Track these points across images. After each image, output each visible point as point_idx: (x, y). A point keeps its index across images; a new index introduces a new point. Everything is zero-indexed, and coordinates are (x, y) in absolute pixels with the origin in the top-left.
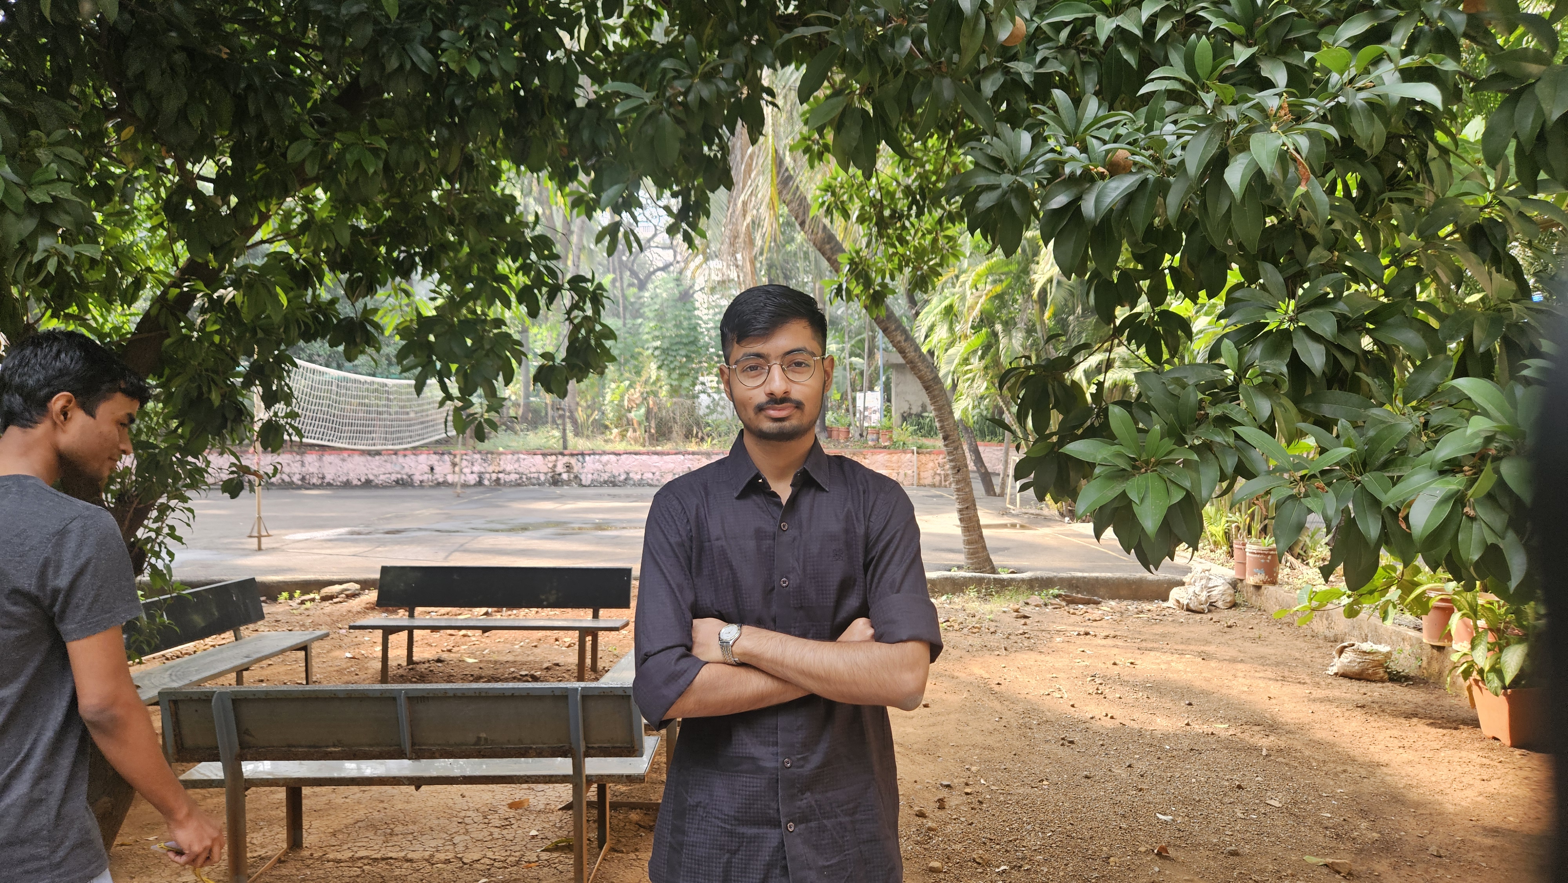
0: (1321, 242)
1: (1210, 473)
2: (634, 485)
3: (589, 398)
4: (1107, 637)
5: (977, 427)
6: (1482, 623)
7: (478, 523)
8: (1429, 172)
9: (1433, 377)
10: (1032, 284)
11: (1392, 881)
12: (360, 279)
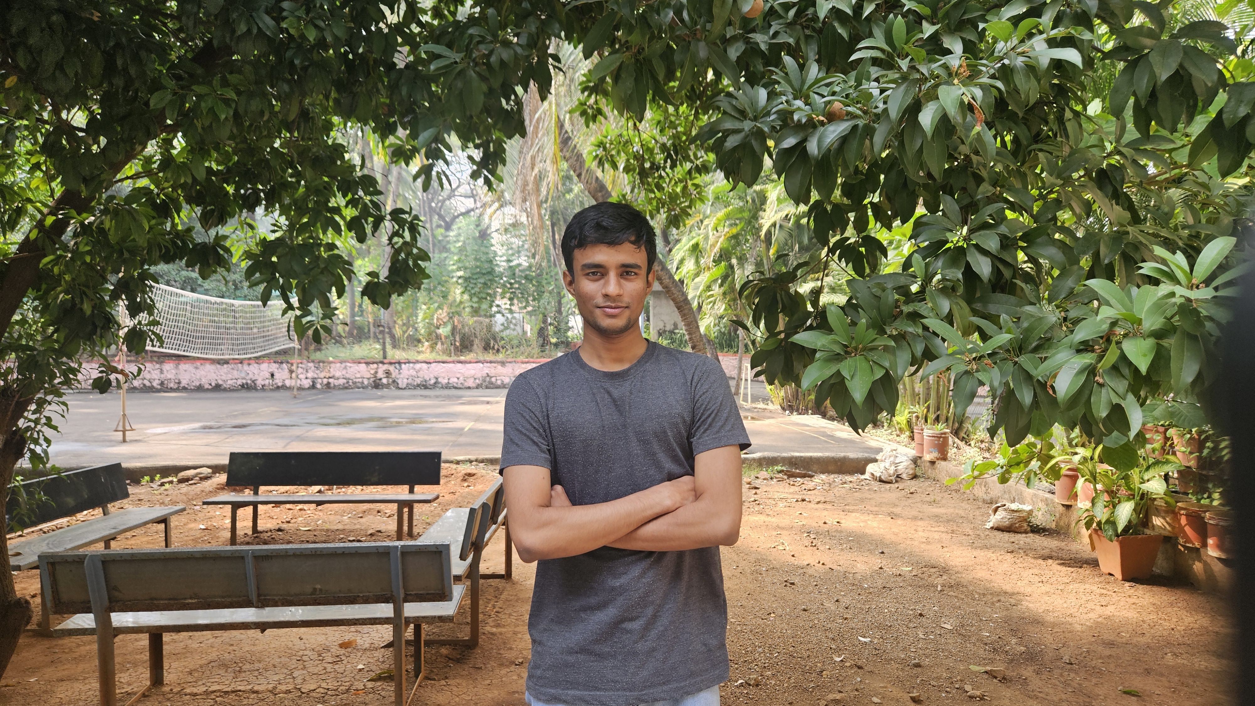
0: (987, 179)
1: (904, 356)
2: (442, 387)
3: (404, 318)
4: (819, 502)
5: (717, 340)
6: (1099, 486)
7: (311, 419)
8: (1065, 129)
9: (1070, 283)
10: (761, 227)
11: (1035, 683)
12: (212, 211)
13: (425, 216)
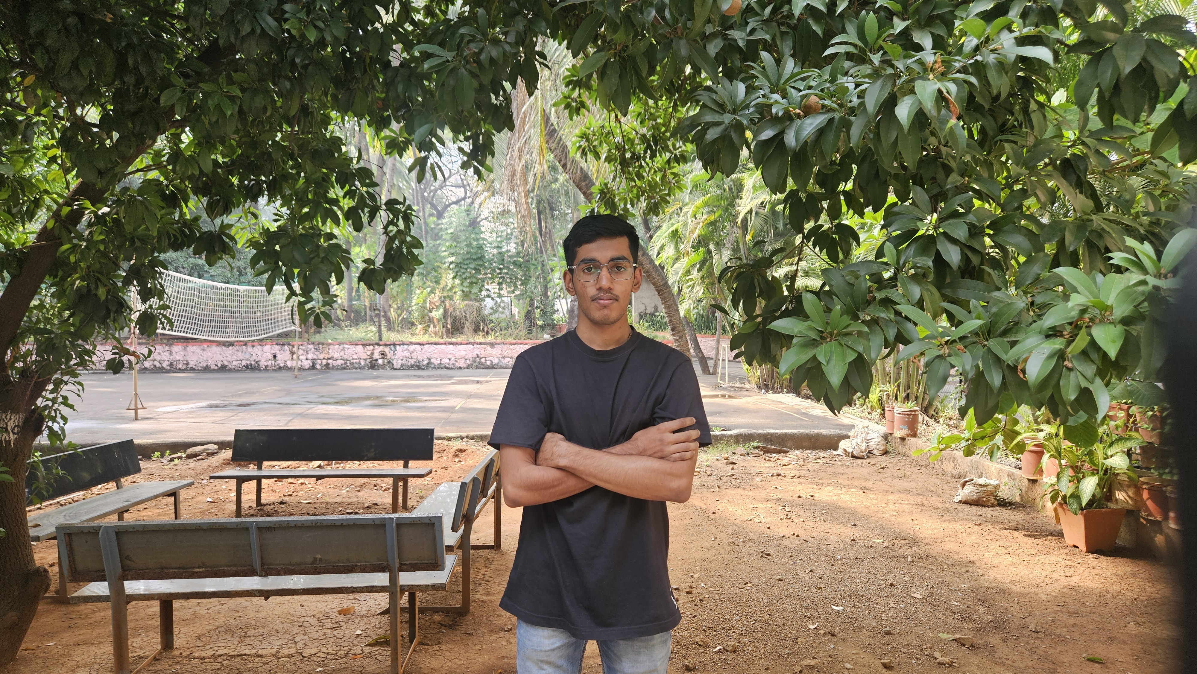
0: (956, 169)
1: (877, 340)
2: (435, 368)
3: (399, 302)
4: (793, 477)
5: (695, 323)
6: (1064, 462)
7: (312, 398)
8: (1030, 120)
9: (1036, 269)
10: (737, 213)
11: (1003, 650)
12: (218, 201)
13: (418, 205)
